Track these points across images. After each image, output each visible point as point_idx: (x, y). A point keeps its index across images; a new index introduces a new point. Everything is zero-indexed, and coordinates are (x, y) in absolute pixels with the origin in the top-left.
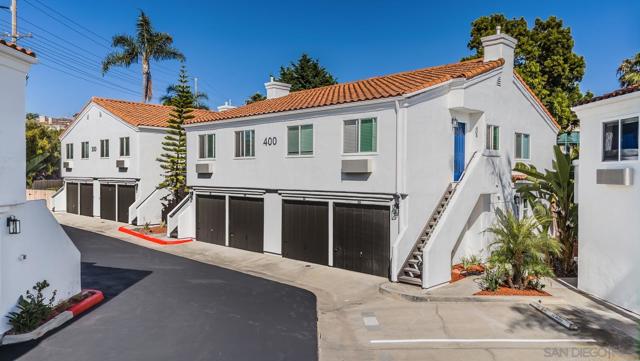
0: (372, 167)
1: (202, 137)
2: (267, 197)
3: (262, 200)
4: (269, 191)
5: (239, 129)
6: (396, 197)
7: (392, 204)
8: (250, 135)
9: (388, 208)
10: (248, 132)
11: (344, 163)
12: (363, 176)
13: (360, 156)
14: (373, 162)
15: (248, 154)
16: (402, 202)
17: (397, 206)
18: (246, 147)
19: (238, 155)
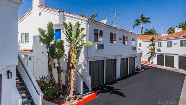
3: (173, 56)
4: (175, 54)
10: (170, 42)
18: (169, 45)
19: (167, 46)
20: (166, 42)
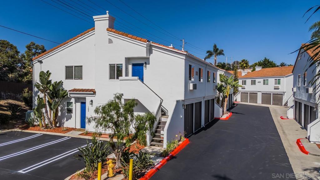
0: (280, 87)
1: (243, 81)
2: (258, 93)
3: (257, 93)
4: (258, 92)
5: (252, 80)
6: (284, 92)
7: (283, 93)
8: (255, 81)
9: (282, 94)
10: (254, 80)
11: (275, 87)
12: (278, 89)
13: (277, 85)
14: (280, 86)
15: (254, 84)
16: (285, 93)
17: (284, 94)
18: (253, 83)
19: (252, 84)
20: (250, 80)
